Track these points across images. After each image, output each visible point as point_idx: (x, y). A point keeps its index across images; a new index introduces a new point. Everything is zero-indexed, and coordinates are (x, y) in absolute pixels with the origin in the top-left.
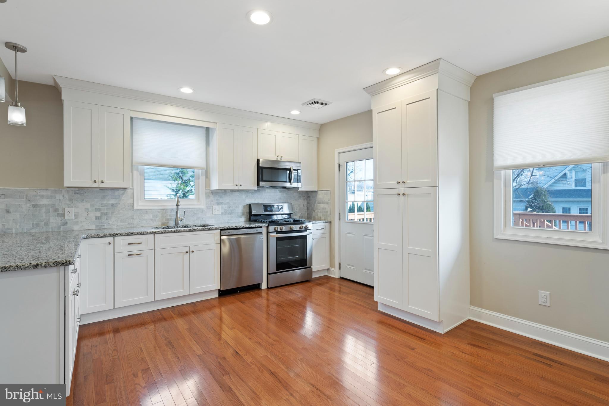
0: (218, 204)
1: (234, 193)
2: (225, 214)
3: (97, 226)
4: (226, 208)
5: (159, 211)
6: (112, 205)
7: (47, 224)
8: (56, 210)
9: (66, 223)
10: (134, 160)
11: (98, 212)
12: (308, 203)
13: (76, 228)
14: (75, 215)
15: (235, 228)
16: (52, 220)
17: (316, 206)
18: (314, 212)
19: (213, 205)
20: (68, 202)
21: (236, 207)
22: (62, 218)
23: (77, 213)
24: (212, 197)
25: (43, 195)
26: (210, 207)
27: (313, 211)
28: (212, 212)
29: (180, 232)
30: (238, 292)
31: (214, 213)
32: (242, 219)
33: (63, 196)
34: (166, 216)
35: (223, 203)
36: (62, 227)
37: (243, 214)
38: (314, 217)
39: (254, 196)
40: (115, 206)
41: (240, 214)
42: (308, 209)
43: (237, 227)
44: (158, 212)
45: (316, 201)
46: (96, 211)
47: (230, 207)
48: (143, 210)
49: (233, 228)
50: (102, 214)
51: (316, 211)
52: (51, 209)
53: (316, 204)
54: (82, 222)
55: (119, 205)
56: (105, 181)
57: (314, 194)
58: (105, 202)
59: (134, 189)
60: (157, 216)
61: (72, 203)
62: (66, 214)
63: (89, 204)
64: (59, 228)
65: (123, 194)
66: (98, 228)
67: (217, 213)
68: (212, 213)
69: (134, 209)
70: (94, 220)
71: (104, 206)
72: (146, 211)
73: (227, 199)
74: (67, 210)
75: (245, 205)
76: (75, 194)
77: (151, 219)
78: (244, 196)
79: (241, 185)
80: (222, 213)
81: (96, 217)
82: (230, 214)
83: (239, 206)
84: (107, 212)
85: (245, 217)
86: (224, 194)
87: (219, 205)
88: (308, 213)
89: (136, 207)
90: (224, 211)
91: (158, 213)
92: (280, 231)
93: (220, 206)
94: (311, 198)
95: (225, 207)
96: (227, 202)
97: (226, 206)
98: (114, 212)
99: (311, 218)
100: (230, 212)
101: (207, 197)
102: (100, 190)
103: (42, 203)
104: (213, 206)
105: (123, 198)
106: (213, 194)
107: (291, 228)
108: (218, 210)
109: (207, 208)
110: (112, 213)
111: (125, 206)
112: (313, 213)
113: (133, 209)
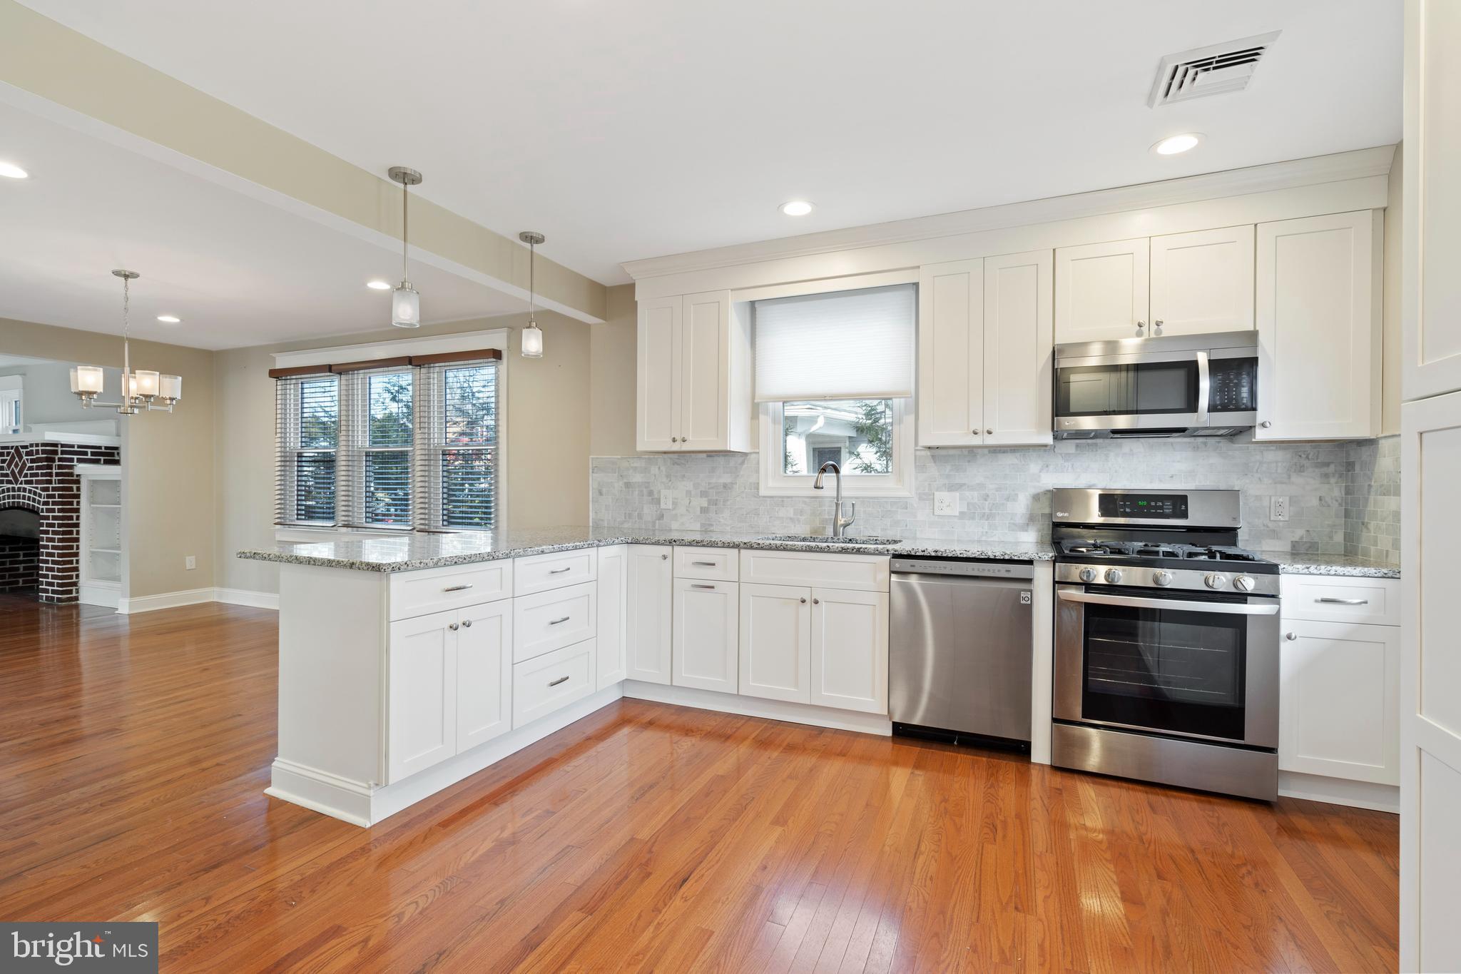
0: (951, 488)
1: (1000, 456)
2: (973, 518)
3: (702, 525)
4: (976, 501)
5: (807, 500)
6: (725, 486)
7: (640, 516)
8: (651, 493)
9: (663, 516)
10: (757, 394)
11: (704, 499)
12: (1348, 491)
13: (675, 525)
14: (673, 504)
15: (933, 554)
16: (646, 510)
17: (1371, 507)
18: (1365, 530)
19: (937, 490)
20: (664, 480)
21: (1008, 499)
22: (658, 506)
23: (675, 499)
24: (933, 470)
25: (636, 467)
26: (927, 497)
27: (1363, 524)
28: (933, 509)
29: (788, 550)
30: (955, 743)
31: (937, 512)
32: (1025, 533)
33: (659, 468)
34: (820, 514)
35: (964, 484)
36: (657, 521)
37: (1032, 519)
38: (1366, 553)
39: (1073, 465)
40: (730, 488)
41: (1020, 520)
42: (1347, 514)
43: (939, 554)
44: (805, 503)
45: (1373, 483)
46: (701, 497)
47: (986, 497)
48: (776, 497)
49: (926, 554)
50: (709, 502)
51: (1372, 525)
52: (644, 490)
53: (1372, 498)
54: (682, 515)
55: (734, 486)
56: (690, 438)
57: (1365, 452)
58: (714, 480)
59: (760, 453)
60: (802, 512)
61: (670, 481)
62: (662, 501)
63: (692, 483)
64: (654, 523)
65: (743, 463)
66: (703, 529)
67: (947, 512)
68: (933, 512)
69: (760, 495)
70: (698, 513)
71: (712, 488)
72: (782, 501)
73: (977, 474)
74: (663, 492)
75: (1038, 494)
76: (674, 464)
77: (791, 519)
78: (1034, 466)
79: (989, 433)
80: (962, 513)
81: (701, 508)
82: (989, 517)
83: (1017, 495)
84: (717, 500)
85: (1039, 531)
86: (969, 461)
87: (951, 491)
88: (1345, 534)
89: (762, 492)
90: (968, 509)
91: (803, 506)
92: (1104, 582)
93: (957, 494)
94: (1357, 467)
95: (974, 496)
96: (979, 484)
97: (976, 494)
98: (728, 500)
99: (1356, 554)
100: (987, 511)
101: (920, 467)
102: (708, 456)
103: (634, 480)
104: (936, 493)
105: (742, 473)
106: (935, 462)
107: (1156, 580)
108: (949, 503)
109: (920, 499)
110: (725, 501)
111: (745, 489)
112: (1362, 531)
113: (757, 496)
